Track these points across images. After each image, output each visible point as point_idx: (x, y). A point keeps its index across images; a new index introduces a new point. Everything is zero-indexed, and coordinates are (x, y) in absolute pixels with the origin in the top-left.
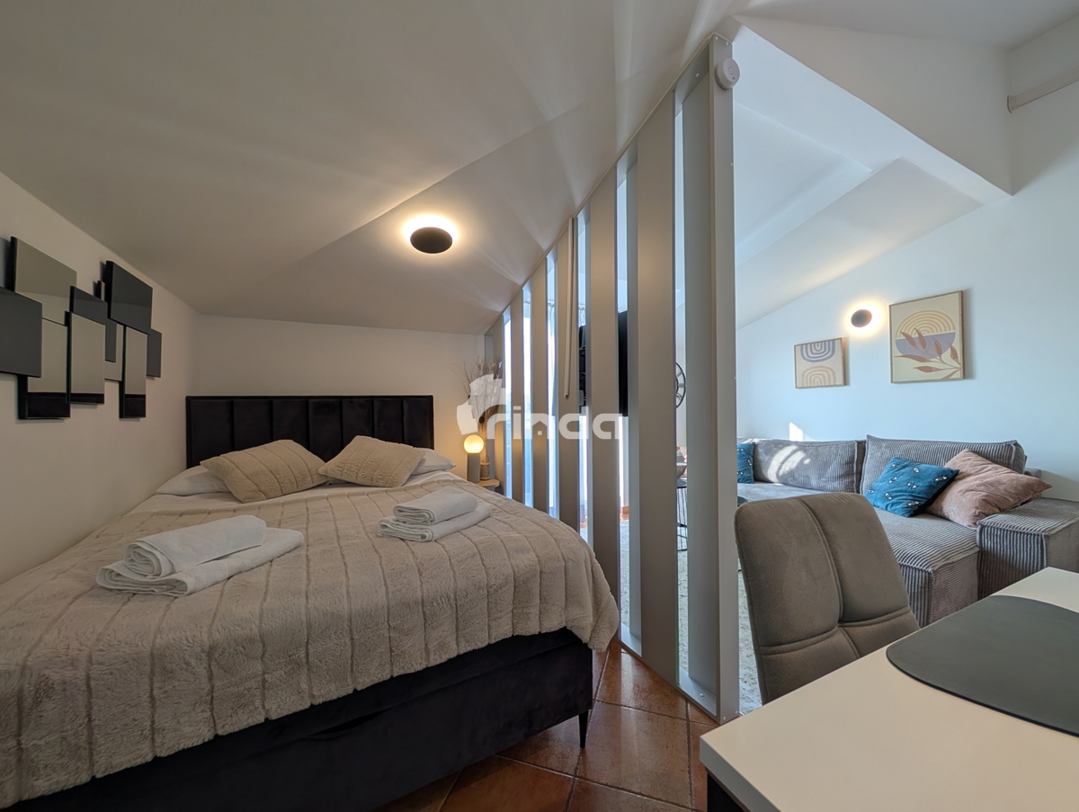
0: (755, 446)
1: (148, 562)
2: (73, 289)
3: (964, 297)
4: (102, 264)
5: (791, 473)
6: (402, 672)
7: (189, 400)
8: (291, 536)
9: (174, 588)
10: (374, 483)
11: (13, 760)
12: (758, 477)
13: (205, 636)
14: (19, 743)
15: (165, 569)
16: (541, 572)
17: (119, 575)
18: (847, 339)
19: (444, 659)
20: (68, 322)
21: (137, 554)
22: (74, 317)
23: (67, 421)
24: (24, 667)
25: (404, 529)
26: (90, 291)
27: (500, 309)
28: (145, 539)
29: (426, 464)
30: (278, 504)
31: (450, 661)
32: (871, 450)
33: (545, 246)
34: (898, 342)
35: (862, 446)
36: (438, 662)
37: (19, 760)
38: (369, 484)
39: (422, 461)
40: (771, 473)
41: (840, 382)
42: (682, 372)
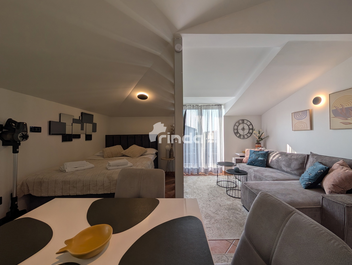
1: (64, 167)
2: (73, 119)
4: (81, 113)
7: (106, 135)
8: (92, 166)
9: (65, 171)
12: (267, 165)
14: (41, 188)
18: (311, 110)
20: (72, 125)
21: (63, 165)
22: (74, 124)
23: (71, 142)
26: (77, 118)
29: (147, 153)
32: (311, 159)
34: (333, 111)
35: (308, 156)
37: (41, 191)
41: (309, 128)
42: (251, 124)
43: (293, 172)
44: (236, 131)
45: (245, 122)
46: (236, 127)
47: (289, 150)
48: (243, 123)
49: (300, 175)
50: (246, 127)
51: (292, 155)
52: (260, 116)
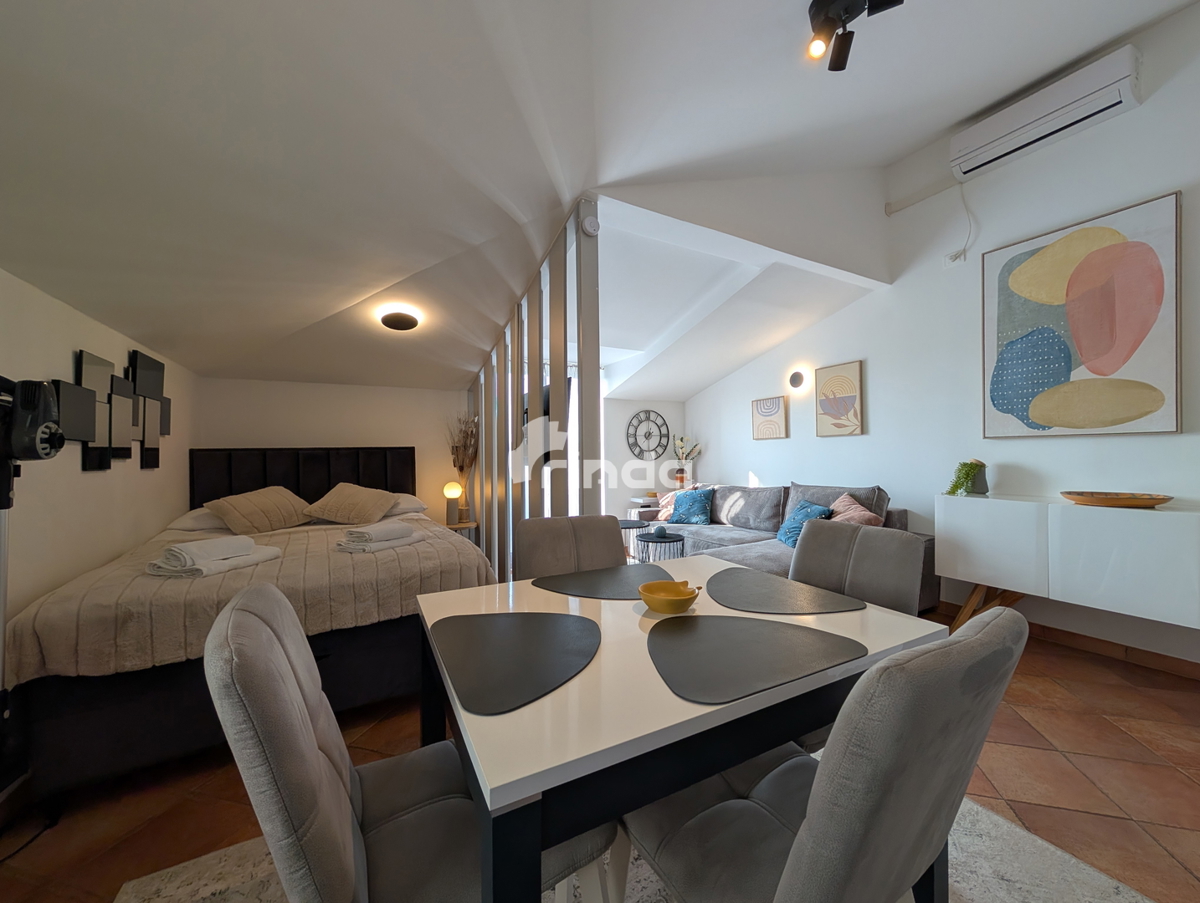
0: (714, 492)
1: (178, 559)
2: (112, 376)
3: (861, 364)
4: (129, 352)
5: (737, 516)
6: (338, 627)
7: (192, 452)
8: (273, 551)
9: (195, 572)
10: (351, 522)
11: (113, 651)
12: (713, 520)
13: (215, 596)
14: (116, 643)
15: (189, 563)
16: (441, 572)
17: (160, 567)
18: (788, 397)
19: (368, 622)
20: (110, 401)
21: (173, 555)
22: (114, 396)
23: (108, 471)
24: (117, 604)
25: (352, 546)
26: (121, 375)
27: (476, 370)
28: (176, 545)
29: (401, 506)
30: (267, 536)
31: (373, 625)
32: (792, 494)
33: (502, 323)
34: (821, 401)
35: (787, 490)
36: (364, 624)
37: (116, 651)
38: (346, 522)
39: (396, 505)
40: (723, 516)
41: (783, 435)
42: (665, 423)
43: (762, 526)
44: (632, 440)
45: (653, 416)
46: (632, 431)
47: (753, 482)
48: (648, 419)
49: (776, 529)
50: (655, 431)
51: (757, 490)
52: (682, 404)
